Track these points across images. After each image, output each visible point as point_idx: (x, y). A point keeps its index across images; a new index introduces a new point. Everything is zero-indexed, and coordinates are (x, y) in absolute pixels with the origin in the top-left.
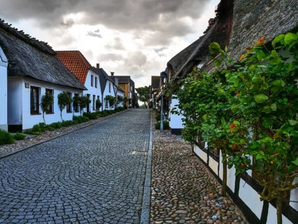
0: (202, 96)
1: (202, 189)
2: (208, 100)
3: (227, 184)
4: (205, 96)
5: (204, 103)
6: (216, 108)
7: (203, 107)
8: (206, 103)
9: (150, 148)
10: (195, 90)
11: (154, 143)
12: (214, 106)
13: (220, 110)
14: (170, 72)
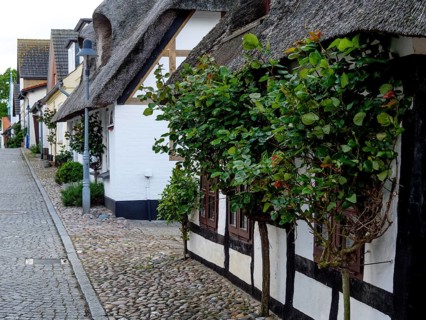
0: (222, 114)
1: (220, 310)
2: (234, 123)
3: (271, 295)
4: (227, 113)
5: (227, 128)
6: (248, 138)
7: (224, 135)
8: (230, 127)
9: (70, 249)
10: (209, 103)
11: (73, 238)
12: (245, 135)
13: (257, 142)
14: (101, 37)
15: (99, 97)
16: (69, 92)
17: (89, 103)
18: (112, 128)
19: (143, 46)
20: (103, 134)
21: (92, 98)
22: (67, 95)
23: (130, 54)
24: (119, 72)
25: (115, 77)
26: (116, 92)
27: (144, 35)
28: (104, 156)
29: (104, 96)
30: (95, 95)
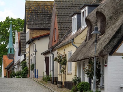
14: (99, 21)
15: (101, 52)
16: (78, 45)
17: (97, 55)
18: (106, 66)
19: (121, 30)
20: (101, 68)
21: (98, 53)
22: (76, 47)
23: (115, 34)
24: (110, 41)
25: (108, 44)
26: (109, 50)
27: (121, 25)
28: (101, 78)
29: (104, 52)
30: (99, 51)
